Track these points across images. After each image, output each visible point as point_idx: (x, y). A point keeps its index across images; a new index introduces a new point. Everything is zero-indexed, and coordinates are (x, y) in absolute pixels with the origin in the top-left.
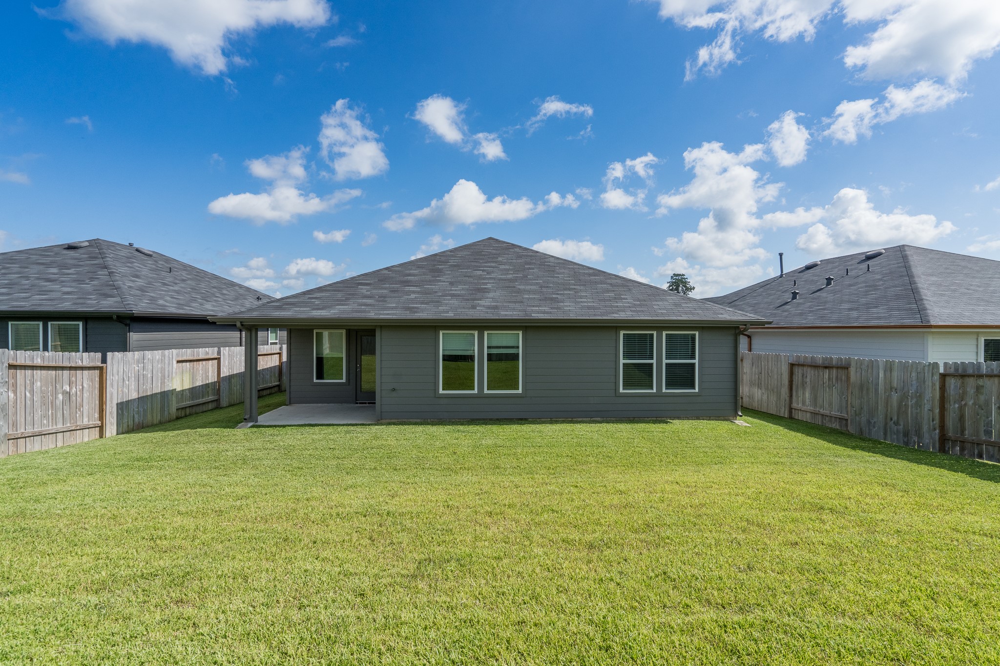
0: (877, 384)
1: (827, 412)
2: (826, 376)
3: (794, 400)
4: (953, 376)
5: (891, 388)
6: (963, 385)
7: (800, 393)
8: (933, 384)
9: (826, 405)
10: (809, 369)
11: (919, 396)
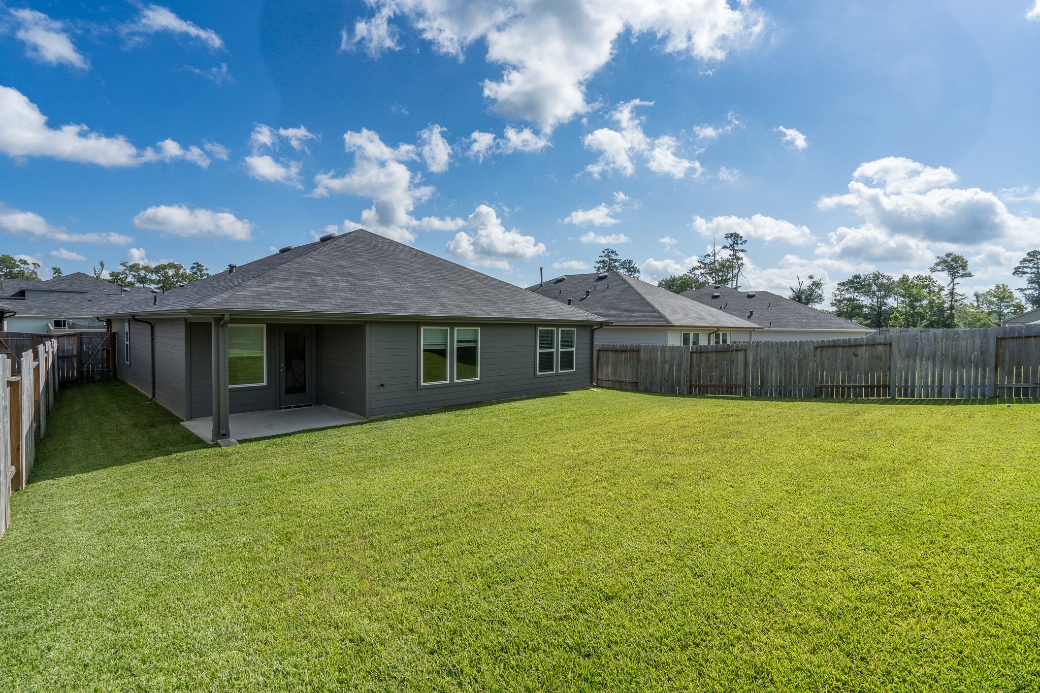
0: (657, 360)
1: (624, 380)
2: (623, 357)
3: (599, 374)
4: (696, 353)
5: (665, 361)
6: (700, 357)
7: (604, 370)
8: (687, 358)
9: (622, 375)
10: (611, 353)
11: (680, 365)
